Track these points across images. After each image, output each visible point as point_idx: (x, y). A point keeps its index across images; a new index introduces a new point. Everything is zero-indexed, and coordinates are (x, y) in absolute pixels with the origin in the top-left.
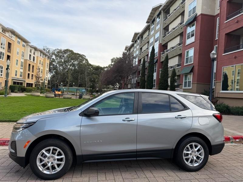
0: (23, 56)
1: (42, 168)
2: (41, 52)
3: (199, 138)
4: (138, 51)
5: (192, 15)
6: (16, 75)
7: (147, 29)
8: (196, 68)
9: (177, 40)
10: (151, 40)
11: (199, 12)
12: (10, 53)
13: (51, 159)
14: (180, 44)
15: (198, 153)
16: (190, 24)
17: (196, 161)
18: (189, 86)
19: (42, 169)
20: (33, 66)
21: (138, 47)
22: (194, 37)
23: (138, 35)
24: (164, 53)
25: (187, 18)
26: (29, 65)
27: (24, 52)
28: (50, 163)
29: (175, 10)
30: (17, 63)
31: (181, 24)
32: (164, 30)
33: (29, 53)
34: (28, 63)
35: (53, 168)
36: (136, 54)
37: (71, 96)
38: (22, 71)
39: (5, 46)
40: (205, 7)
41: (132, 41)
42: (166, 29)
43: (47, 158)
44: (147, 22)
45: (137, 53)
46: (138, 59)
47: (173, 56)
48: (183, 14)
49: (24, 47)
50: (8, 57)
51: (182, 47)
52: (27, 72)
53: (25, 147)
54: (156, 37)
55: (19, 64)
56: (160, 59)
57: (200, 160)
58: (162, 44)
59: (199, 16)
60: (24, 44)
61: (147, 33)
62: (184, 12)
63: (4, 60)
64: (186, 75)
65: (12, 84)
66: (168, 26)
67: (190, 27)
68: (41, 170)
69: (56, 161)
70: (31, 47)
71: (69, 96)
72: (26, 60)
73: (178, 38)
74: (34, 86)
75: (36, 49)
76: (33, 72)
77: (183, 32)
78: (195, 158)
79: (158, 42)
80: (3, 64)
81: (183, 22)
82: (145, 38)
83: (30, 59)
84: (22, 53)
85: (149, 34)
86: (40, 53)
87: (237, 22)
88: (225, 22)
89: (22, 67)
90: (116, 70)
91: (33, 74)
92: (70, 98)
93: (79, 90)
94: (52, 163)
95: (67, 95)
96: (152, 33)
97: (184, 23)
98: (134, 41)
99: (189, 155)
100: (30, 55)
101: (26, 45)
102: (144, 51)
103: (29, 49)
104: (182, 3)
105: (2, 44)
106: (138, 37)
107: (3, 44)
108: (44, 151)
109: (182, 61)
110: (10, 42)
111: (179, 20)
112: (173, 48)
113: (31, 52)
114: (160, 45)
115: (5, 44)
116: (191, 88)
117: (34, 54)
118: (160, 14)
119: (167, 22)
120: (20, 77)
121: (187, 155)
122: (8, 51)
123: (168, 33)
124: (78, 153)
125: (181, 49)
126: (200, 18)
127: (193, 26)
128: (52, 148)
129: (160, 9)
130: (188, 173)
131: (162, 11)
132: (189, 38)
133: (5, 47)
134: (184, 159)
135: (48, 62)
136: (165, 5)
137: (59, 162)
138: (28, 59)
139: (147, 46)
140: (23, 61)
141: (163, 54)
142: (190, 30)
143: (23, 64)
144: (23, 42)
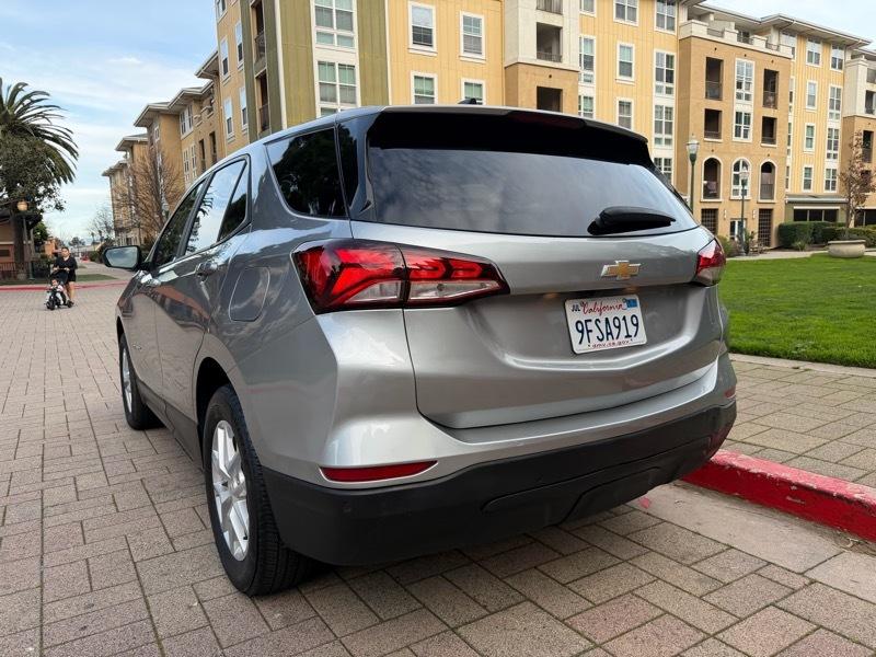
0: (836, 105)
6: (807, 185)
12: (775, 107)
26: (867, 135)
27: (839, 90)
30: (810, 139)
33: (864, 87)
34: (861, 126)
38: (834, 164)
39: (752, 87)
49: (840, 68)
50: (769, 126)
55: (821, 139)
60: (839, 54)
63: (750, 139)
65: (791, 221)
70: (870, 58)
72: (849, 121)
80: (745, 154)
83: (870, 111)
84: (833, 93)
89: (832, 152)
100: (870, 94)
101: (848, 58)
103: (864, 68)
105: (739, 85)
107: (744, 85)
110: (772, 68)
115: (753, 82)
120: (827, 188)
122: (766, 104)
133: (752, 92)
138: (861, 111)
140: (836, 124)
143: (837, 137)
144: (835, 48)
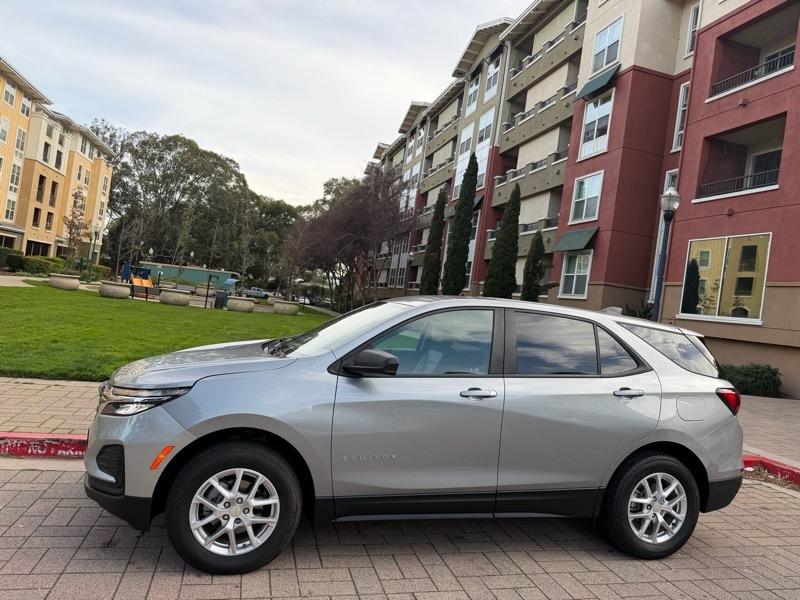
0: (21, 145)
1: (205, 535)
2: (86, 137)
3: (675, 460)
4: (419, 165)
5: (605, 67)
7: (456, 94)
8: (606, 237)
9: (551, 143)
10: (466, 134)
11: (626, 60)
13: (237, 509)
14: (557, 156)
15: (669, 504)
16: (597, 94)
17: (662, 529)
18: (580, 290)
19: (206, 540)
20: (55, 185)
21: (419, 151)
22: (605, 138)
23: (424, 113)
24: (505, 180)
25: (587, 74)
26: (42, 179)
27: (24, 133)
28: (232, 520)
29: (551, 43)
31: (566, 90)
32: (508, 106)
33: (44, 138)
34: (38, 171)
35: (241, 536)
36: (411, 173)
37: (188, 297)
38: (14, 197)
40: (645, 46)
41: (401, 131)
42: (517, 101)
43: (221, 505)
44: (457, 74)
45: (417, 169)
46: (418, 192)
47: (534, 192)
48: (574, 59)
49: (27, 115)
51: (565, 164)
52: (33, 204)
53: (155, 465)
54: (482, 126)
55: (6, 172)
56: (491, 197)
57: (675, 525)
58: (501, 151)
59: (628, 71)
60: (28, 104)
61: (452, 110)
62: (579, 52)
64: (573, 254)
66: (524, 93)
67: (596, 105)
68: (202, 541)
69: (251, 514)
70: (51, 117)
71: (182, 296)
72: (30, 163)
73: (556, 135)
74: (52, 253)
75: (67, 126)
76: (52, 203)
77: (571, 118)
78: (661, 519)
79: (487, 142)
81: (575, 85)
82: (446, 125)
83: (45, 160)
84: (19, 135)
85: (459, 112)
86: (80, 139)
87: (744, 105)
88: (706, 101)
89: (14, 186)
90: (344, 222)
91: (51, 210)
92: (185, 304)
93: (218, 278)
94: (238, 520)
95: (173, 294)
96: (470, 109)
97: (578, 90)
98: (409, 129)
99: (645, 511)
100: (47, 146)
101: (34, 110)
102: (441, 166)
103: (45, 122)
104: (575, 25)
106: (420, 119)
108: (213, 481)
109: (562, 210)
111: (560, 78)
112: (535, 166)
113: (49, 133)
114: (494, 151)
116: (585, 297)
117: (61, 142)
118: (499, 50)
119: (523, 79)
120: (7, 217)
121: (639, 508)
123: (523, 117)
124: (321, 490)
125: (563, 171)
126: (628, 80)
127: (605, 101)
128: (240, 472)
129: (502, 36)
130: (638, 563)
131: (508, 43)
132: (591, 139)
134: (630, 520)
135: (106, 173)
136: (519, 25)
137: (260, 520)
138: (40, 158)
139: (450, 151)
140: (20, 163)
141: (501, 181)
142: (594, 113)
143: (18, 174)
144: (25, 96)
